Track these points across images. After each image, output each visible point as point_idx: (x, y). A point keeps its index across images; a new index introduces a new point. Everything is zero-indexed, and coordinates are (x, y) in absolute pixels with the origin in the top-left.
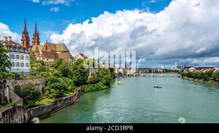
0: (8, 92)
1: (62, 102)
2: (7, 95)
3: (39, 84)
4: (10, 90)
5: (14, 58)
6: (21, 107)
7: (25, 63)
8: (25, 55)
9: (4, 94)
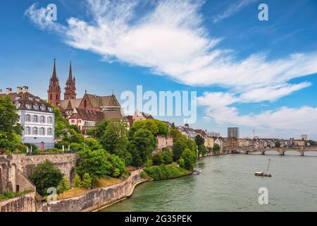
0: (14, 174)
1: (102, 195)
2: (12, 179)
3: (65, 163)
4: (17, 170)
5: (29, 120)
6: (32, 199)
7: (46, 128)
8: (47, 115)
9: (7, 177)
